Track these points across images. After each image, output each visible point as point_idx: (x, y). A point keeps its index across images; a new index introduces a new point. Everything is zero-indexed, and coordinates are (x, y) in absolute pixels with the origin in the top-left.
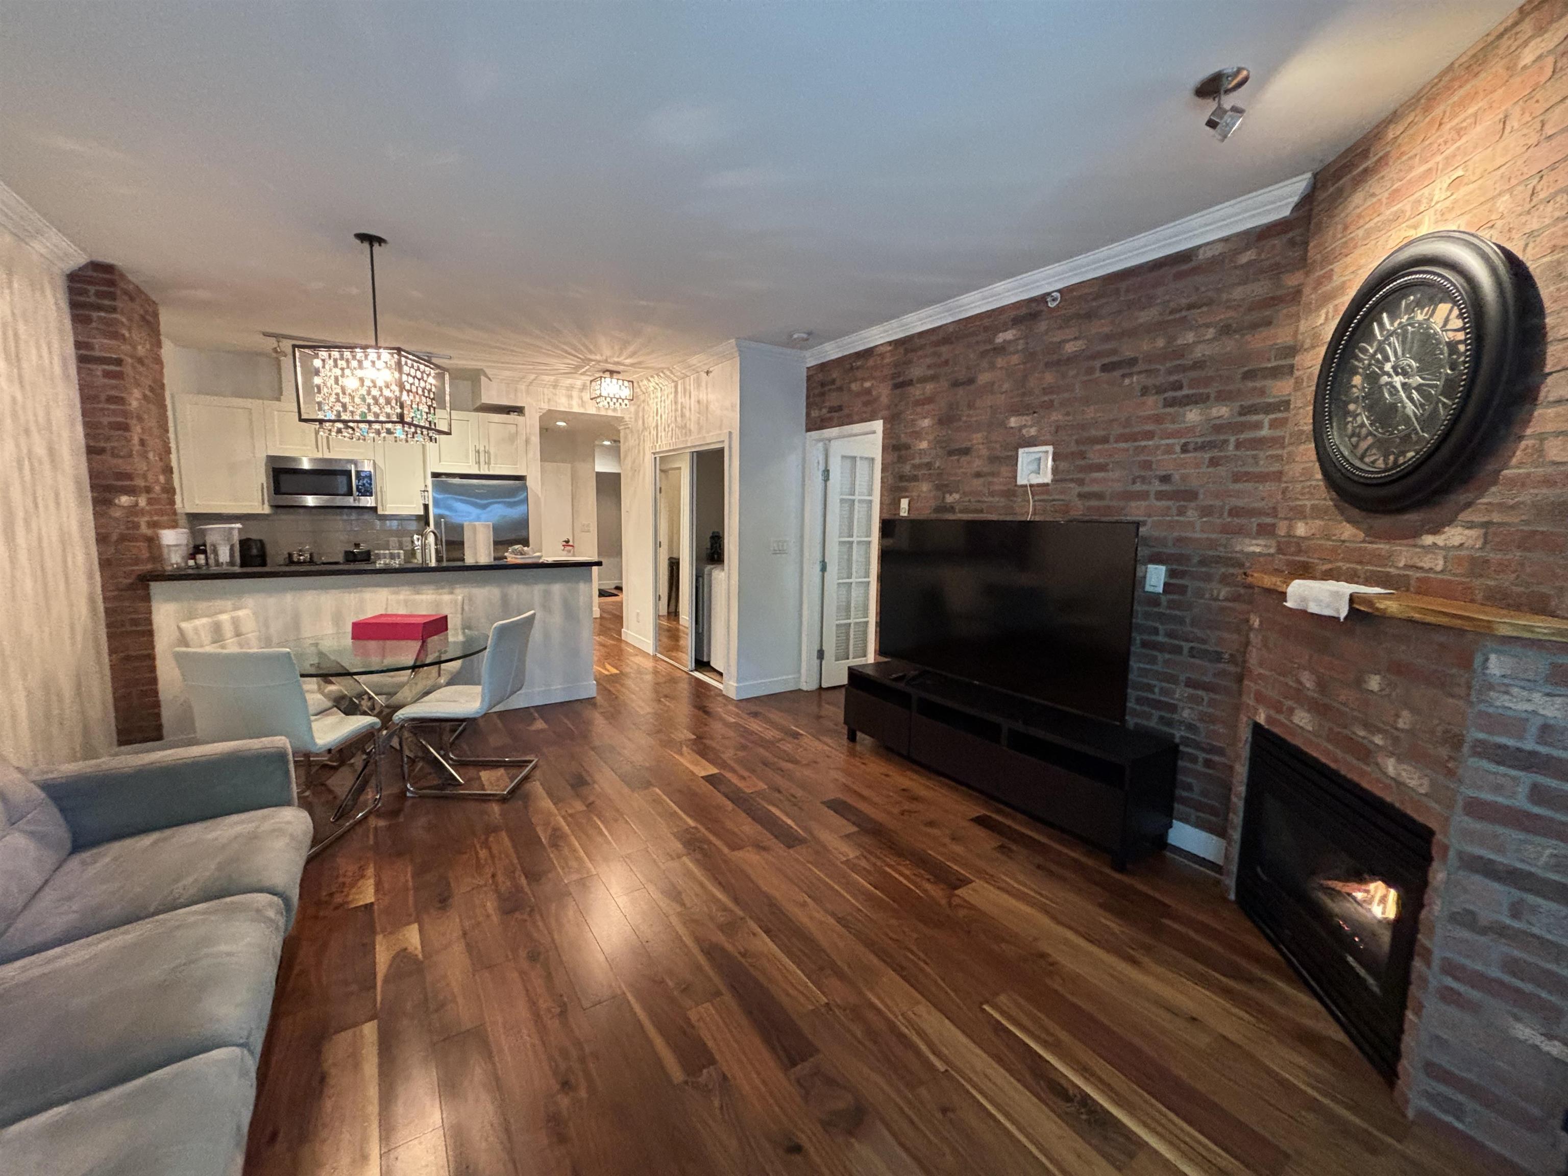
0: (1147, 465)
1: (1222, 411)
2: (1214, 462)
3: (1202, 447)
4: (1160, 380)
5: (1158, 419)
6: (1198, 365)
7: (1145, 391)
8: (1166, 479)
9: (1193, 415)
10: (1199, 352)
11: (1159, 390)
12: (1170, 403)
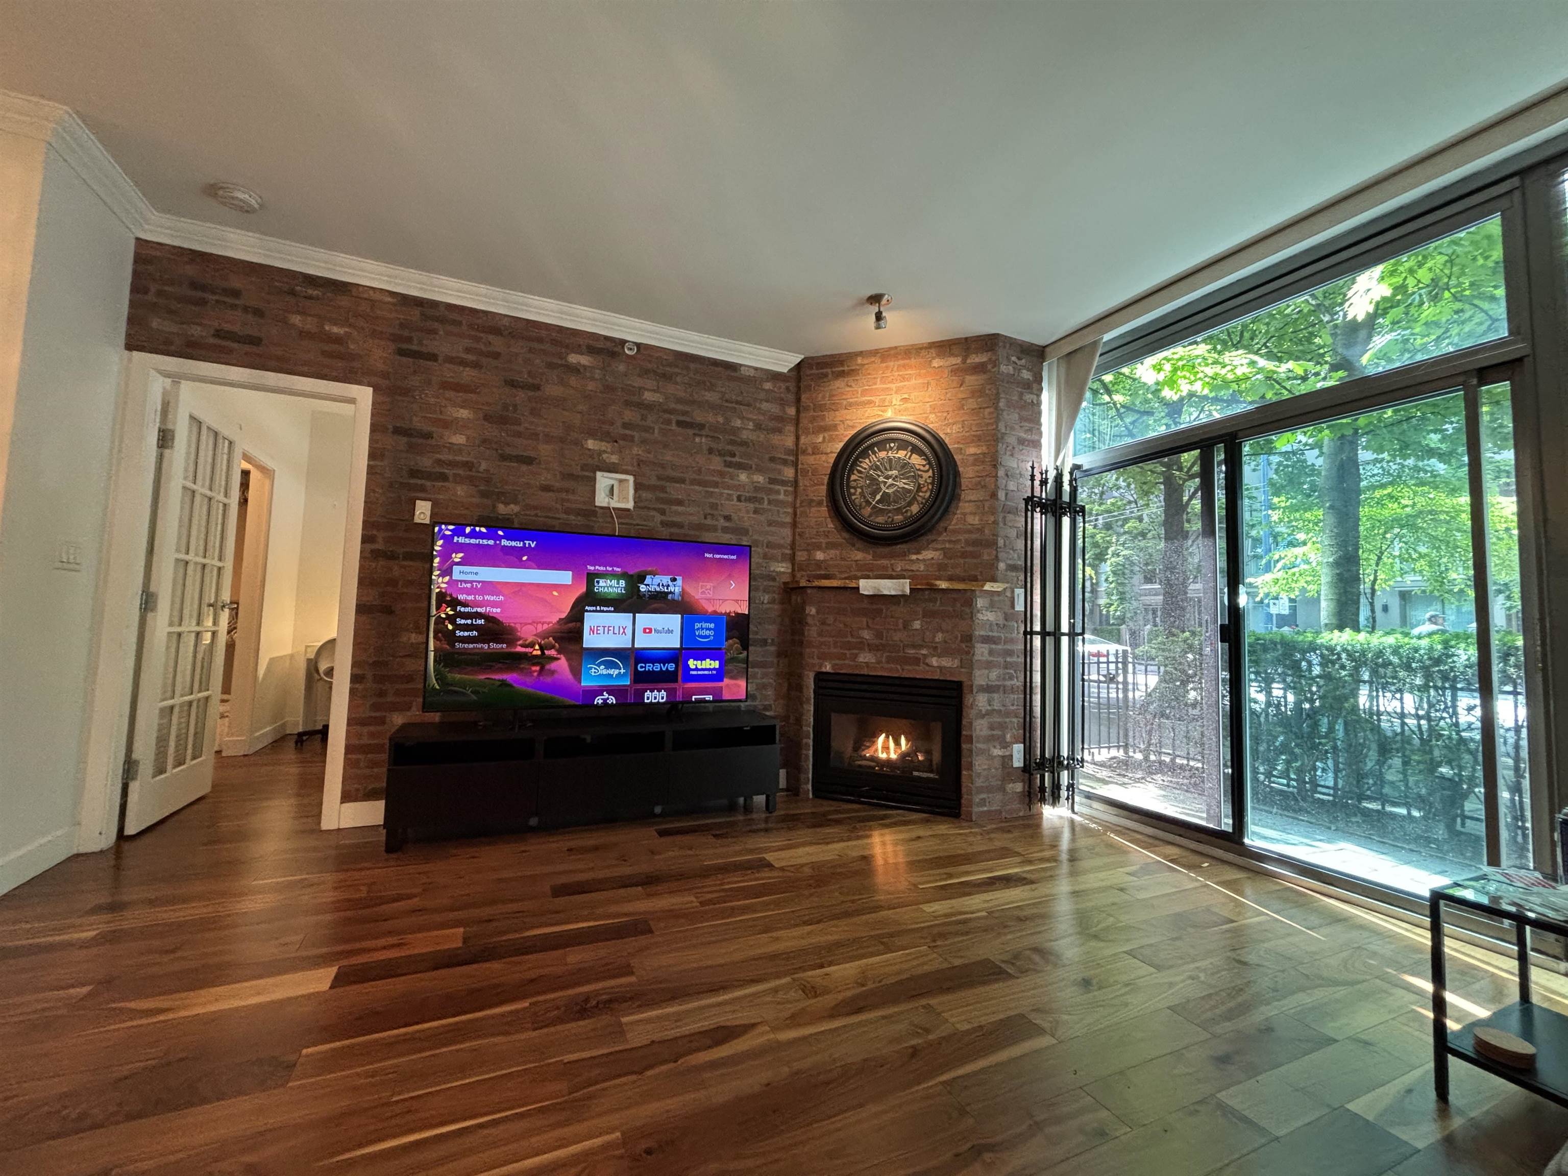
0: (714, 506)
1: (760, 479)
2: (756, 511)
3: (749, 500)
4: (720, 446)
5: (722, 474)
6: (744, 444)
7: (711, 451)
8: (728, 518)
9: (743, 477)
10: (745, 435)
11: (721, 454)
12: (729, 465)
